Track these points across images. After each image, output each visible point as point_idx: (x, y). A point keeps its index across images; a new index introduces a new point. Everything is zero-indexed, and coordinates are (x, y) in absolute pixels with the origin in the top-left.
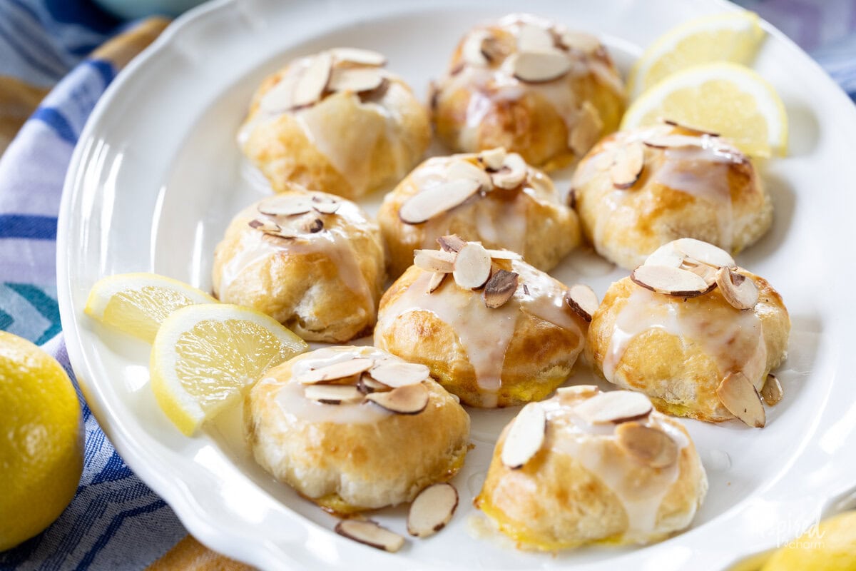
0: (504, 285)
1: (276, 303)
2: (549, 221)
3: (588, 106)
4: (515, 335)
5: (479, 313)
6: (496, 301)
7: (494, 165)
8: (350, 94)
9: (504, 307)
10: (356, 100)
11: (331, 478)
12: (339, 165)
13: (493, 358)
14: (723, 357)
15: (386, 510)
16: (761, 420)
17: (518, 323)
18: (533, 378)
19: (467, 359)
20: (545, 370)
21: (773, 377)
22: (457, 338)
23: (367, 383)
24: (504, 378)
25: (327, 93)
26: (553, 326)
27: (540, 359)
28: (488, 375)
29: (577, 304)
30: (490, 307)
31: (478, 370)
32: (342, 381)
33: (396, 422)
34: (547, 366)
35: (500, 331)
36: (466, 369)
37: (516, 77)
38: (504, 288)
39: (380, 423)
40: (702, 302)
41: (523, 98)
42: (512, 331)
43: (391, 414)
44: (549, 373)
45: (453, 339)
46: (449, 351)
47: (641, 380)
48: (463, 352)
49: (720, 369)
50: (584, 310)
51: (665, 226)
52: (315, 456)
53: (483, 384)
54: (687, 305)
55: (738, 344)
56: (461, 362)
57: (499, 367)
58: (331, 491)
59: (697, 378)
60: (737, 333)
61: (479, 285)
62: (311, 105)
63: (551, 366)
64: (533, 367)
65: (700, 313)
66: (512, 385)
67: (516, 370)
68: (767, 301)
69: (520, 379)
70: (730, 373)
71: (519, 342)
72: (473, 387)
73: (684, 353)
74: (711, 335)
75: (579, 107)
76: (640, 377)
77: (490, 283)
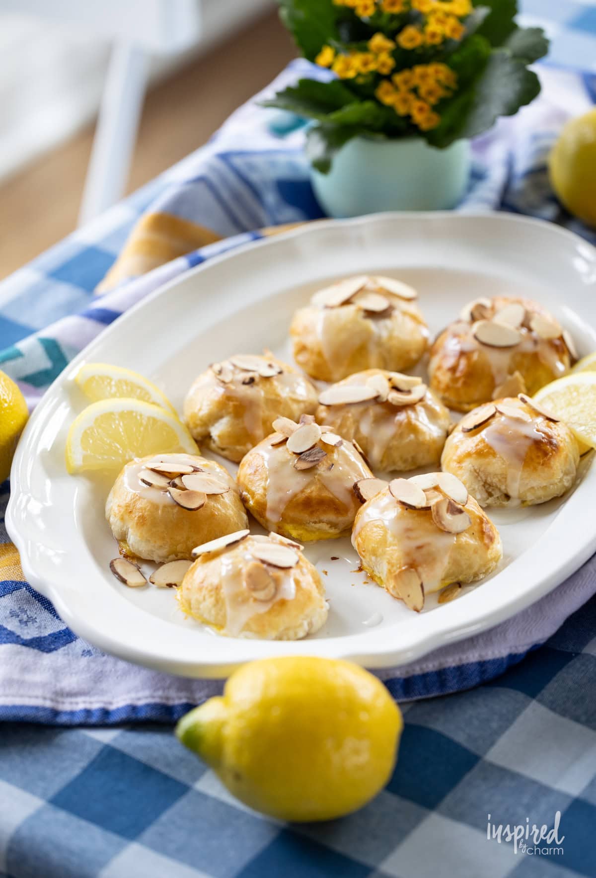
0: (314, 458)
1: (201, 420)
2: (412, 436)
3: (517, 374)
4: (302, 491)
5: (288, 470)
6: (303, 465)
7: (402, 386)
8: (360, 309)
9: (305, 471)
10: (362, 314)
11: (124, 529)
12: (327, 355)
13: (281, 501)
14: (408, 554)
15: (151, 563)
16: (419, 607)
17: (308, 485)
18: (304, 524)
19: (265, 495)
20: (315, 523)
21: (460, 586)
22: (266, 480)
23: (177, 481)
24: (283, 516)
25: (347, 302)
26: (331, 496)
27: (312, 513)
28: (274, 510)
29: (359, 489)
30: (296, 468)
31: (269, 505)
32: (167, 474)
33: (176, 509)
34: (317, 520)
35: (295, 485)
36: (262, 501)
37: (476, 337)
38: (313, 459)
39: (165, 507)
40: (419, 515)
41: (472, 352)
42: (301, 488)
43: (175, 504)
44: (317, 526)
45: (264, 479)
46: (259, 485)
47: (364, 551)
48: (265, 489)
49: (402, 562)
50: (362, 494)
51: (470, 465)
52: (120, 512)
53: (269, 515)
54: (406, 513)
55: (424, 551)
56: (262, 496)
57: (282, 508)
58: (123, 539)
59: (389, 563)
60: (429, 544)
61: (298, 451)
62: (332, 308)
63: (320, 521)
64: (305, 516)
65: (410, 521)
66: (288, 523)
67: (291, 514)
68: (473, 534)
69: (294, 521)
70: (406, 567)
71: (302, 497)
72: (263, 514)
73: (388, 543)
74: (409, 538)
75: (511, 372)
76: (364, 549)
77: (308, 452)
